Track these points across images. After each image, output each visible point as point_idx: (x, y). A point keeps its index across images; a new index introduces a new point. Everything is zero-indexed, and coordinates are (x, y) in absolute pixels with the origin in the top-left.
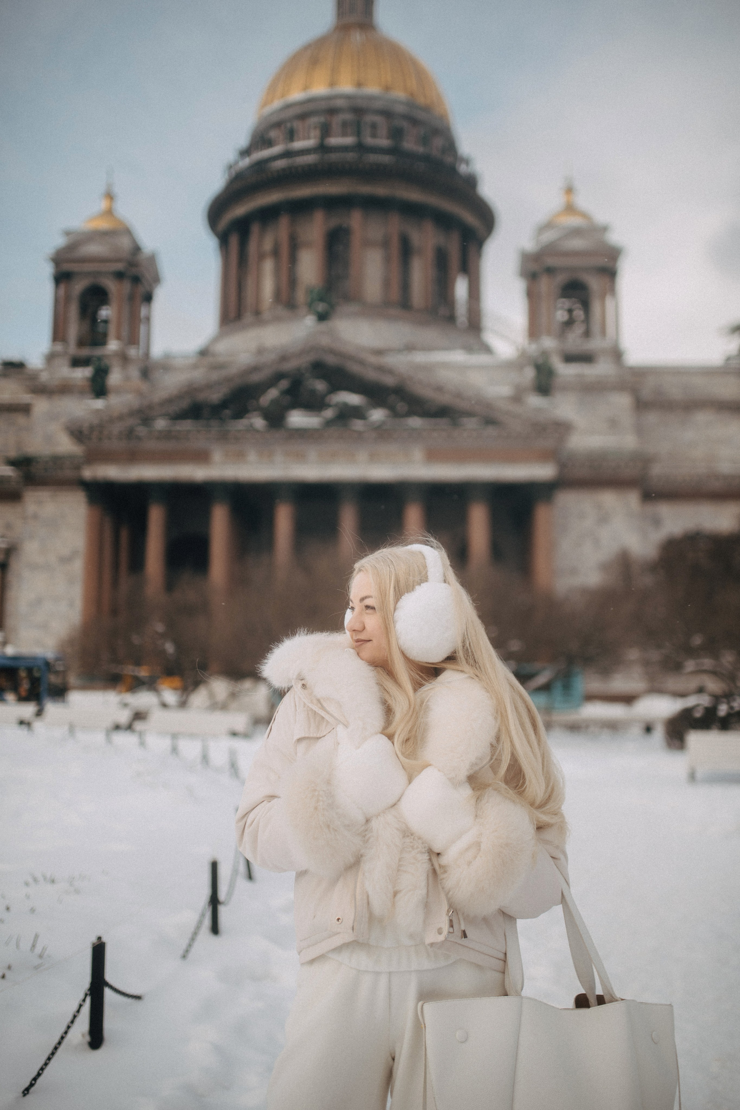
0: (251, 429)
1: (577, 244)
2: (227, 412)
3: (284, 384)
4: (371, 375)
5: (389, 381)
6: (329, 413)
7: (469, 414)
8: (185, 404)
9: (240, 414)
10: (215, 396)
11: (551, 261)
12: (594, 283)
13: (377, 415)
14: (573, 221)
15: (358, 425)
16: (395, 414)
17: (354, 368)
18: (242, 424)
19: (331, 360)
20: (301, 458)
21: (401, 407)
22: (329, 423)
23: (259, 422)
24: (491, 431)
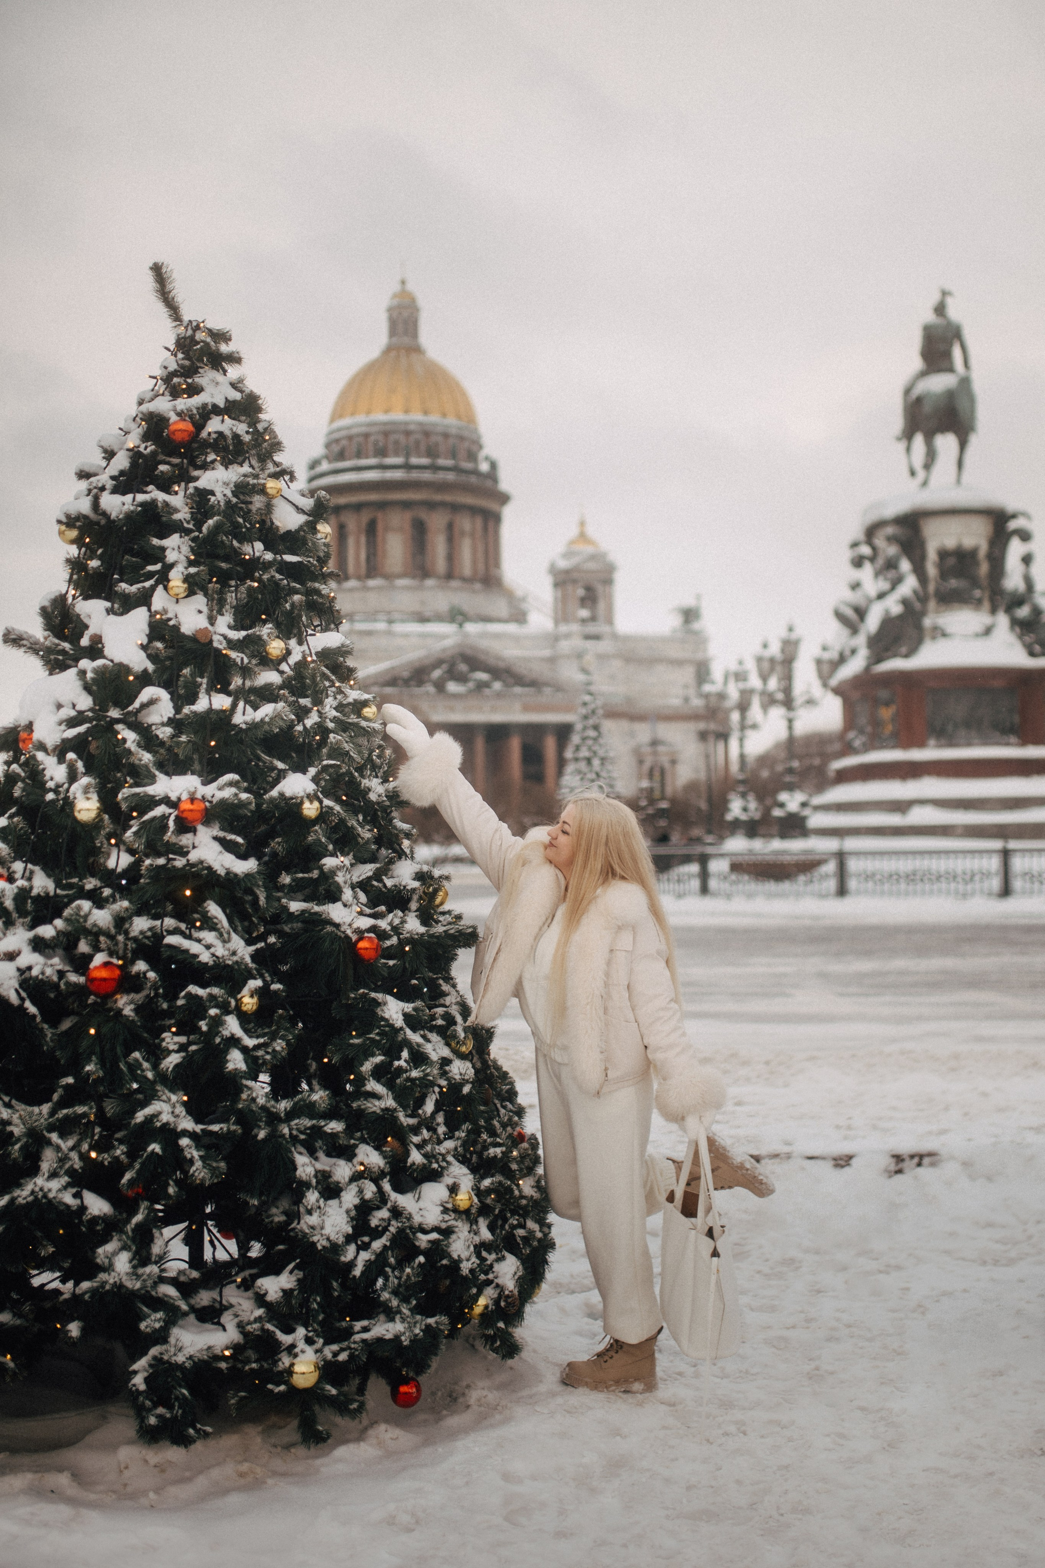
0: (427, 693)
1: (591, 566)
2: (412, 683)
3: (445, 667)
4: (492, 662)
5: (501, 665)
6: (471, 685)
7: (547, 684)
8: (387, 677)
9: (420, 683)
10: (406, 674)
11: (575, 575)
12: (600, 588)
13: (497, 686)
14: (589, 549)
15: (487, 691)
16: (506, 685)
17: (482, 657)
18: (422, 689)
19: (469, 652)
20: (452, 709)
21: (511, 680)
22: (470, 691)
23: (431, 689)
24: (560, 695)
